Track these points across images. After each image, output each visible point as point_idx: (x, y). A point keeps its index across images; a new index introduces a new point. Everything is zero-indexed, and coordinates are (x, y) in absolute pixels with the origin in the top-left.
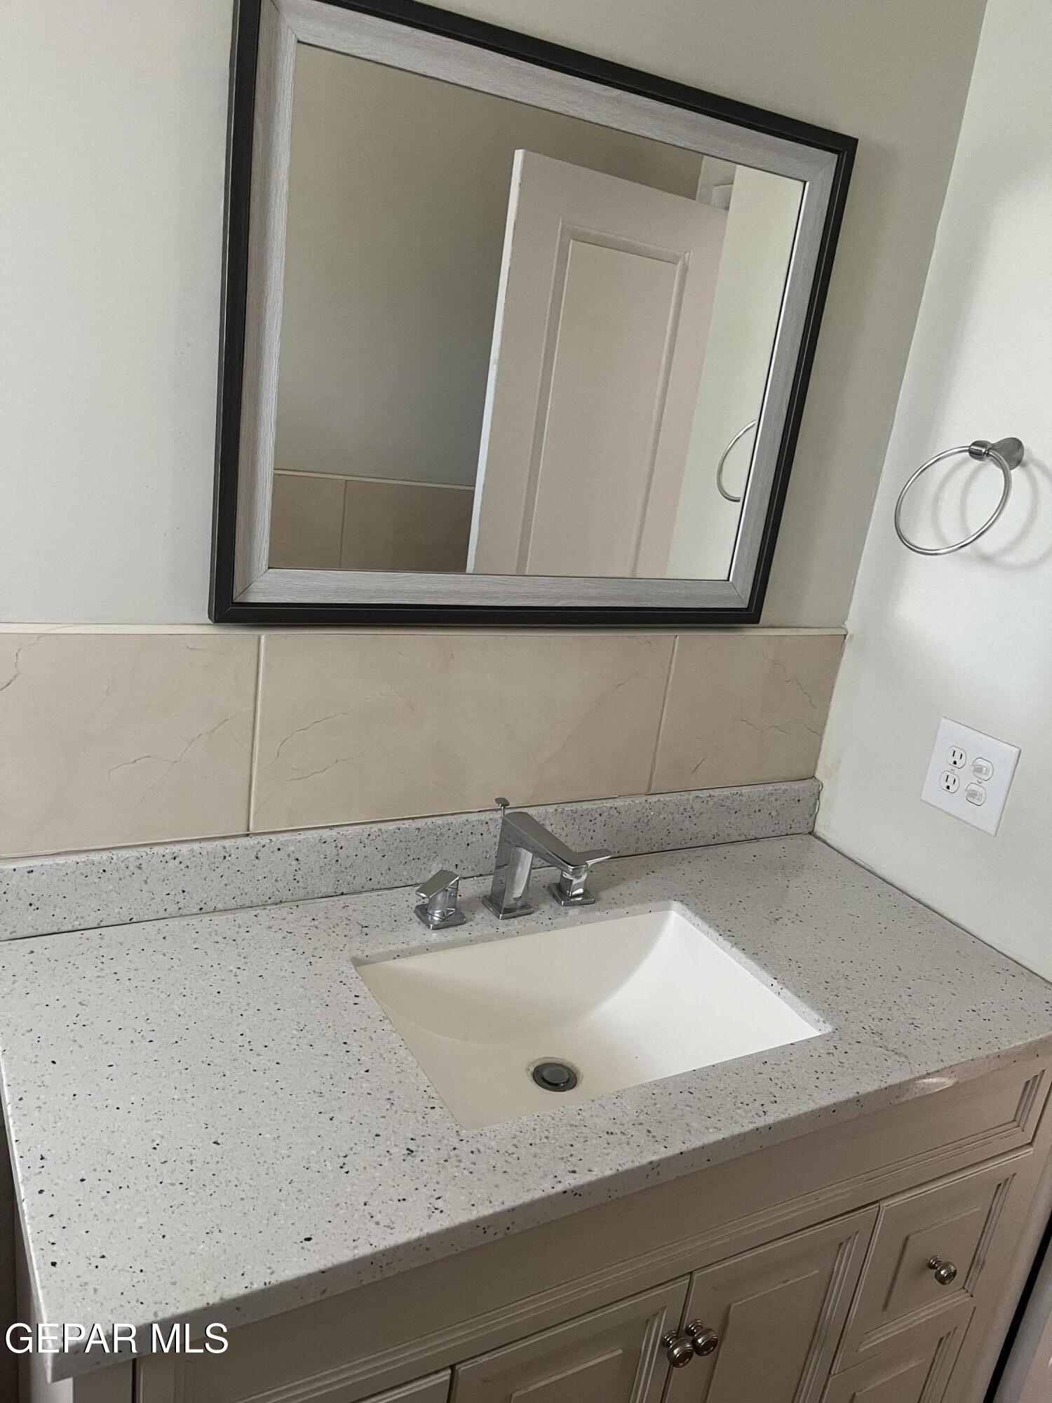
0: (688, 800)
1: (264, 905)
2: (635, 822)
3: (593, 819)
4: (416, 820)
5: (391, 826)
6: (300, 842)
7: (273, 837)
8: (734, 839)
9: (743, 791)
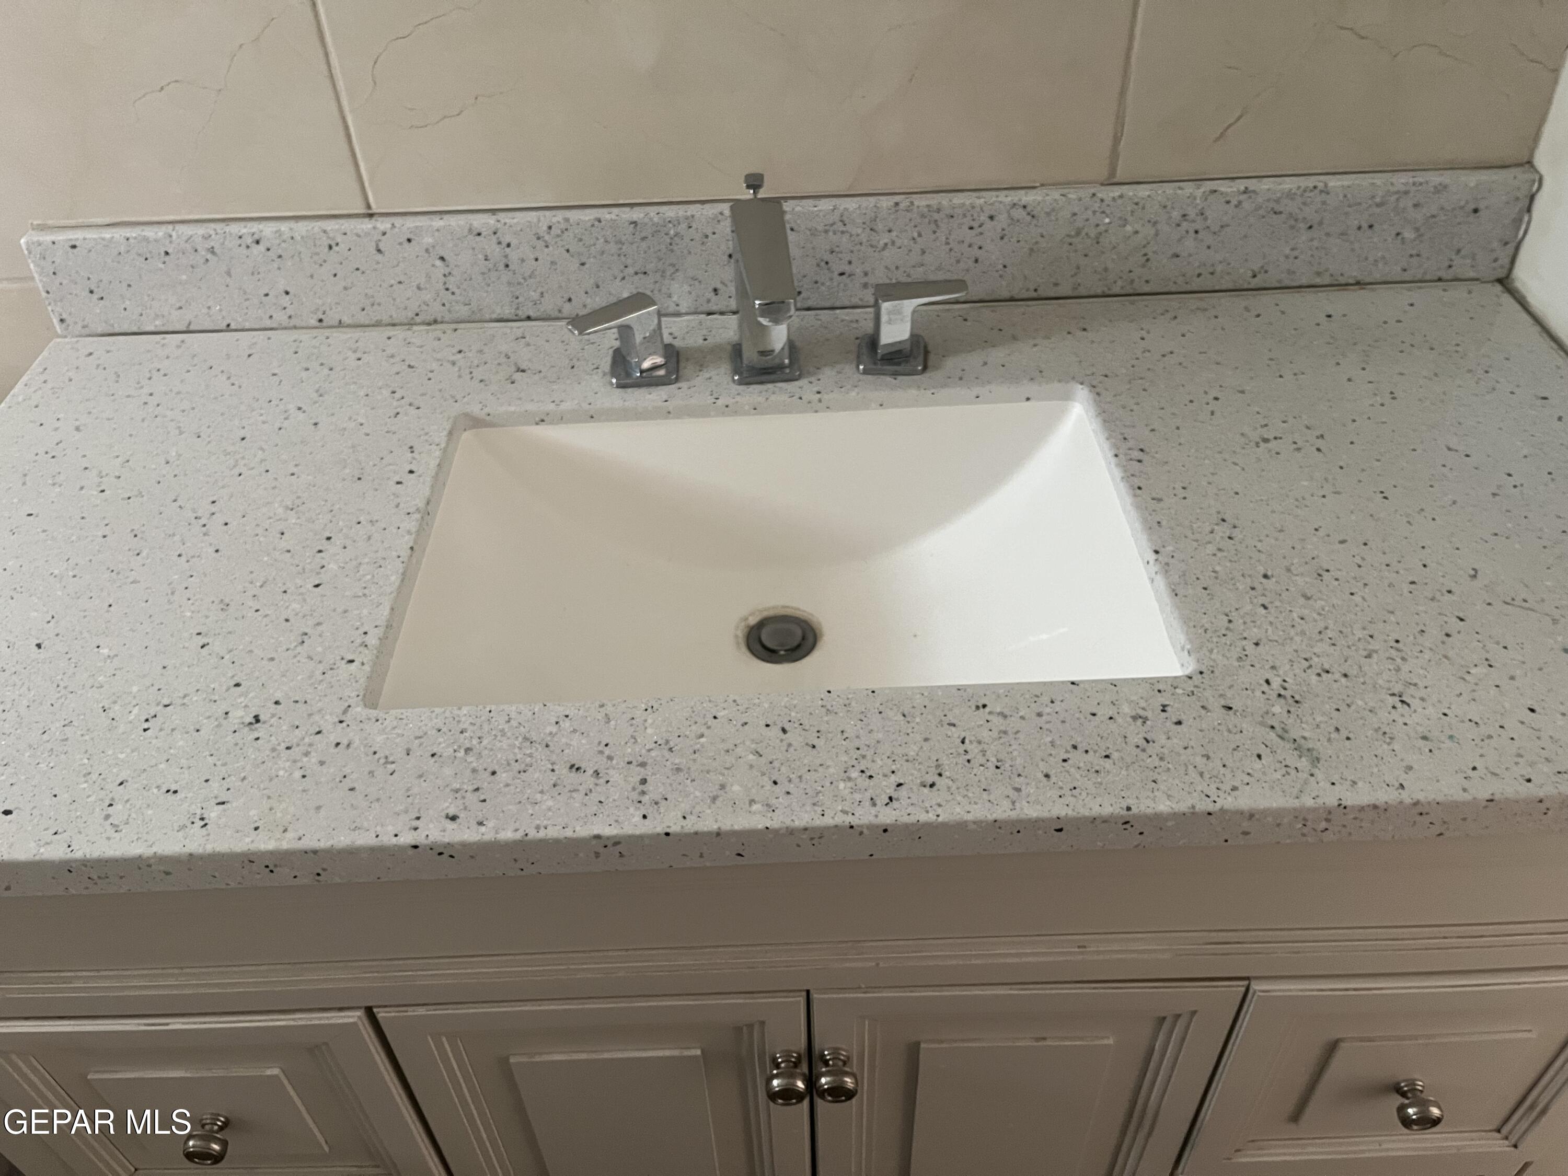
0: (1192, 197)
1: (410, 324)
2: (1068, 236)
3: (975, 225)
4: (636, 209)
5: (588, 216)
6: (438, 230)
7: (398, 221)
8: (1304, 281)
9: (1331, 184)
